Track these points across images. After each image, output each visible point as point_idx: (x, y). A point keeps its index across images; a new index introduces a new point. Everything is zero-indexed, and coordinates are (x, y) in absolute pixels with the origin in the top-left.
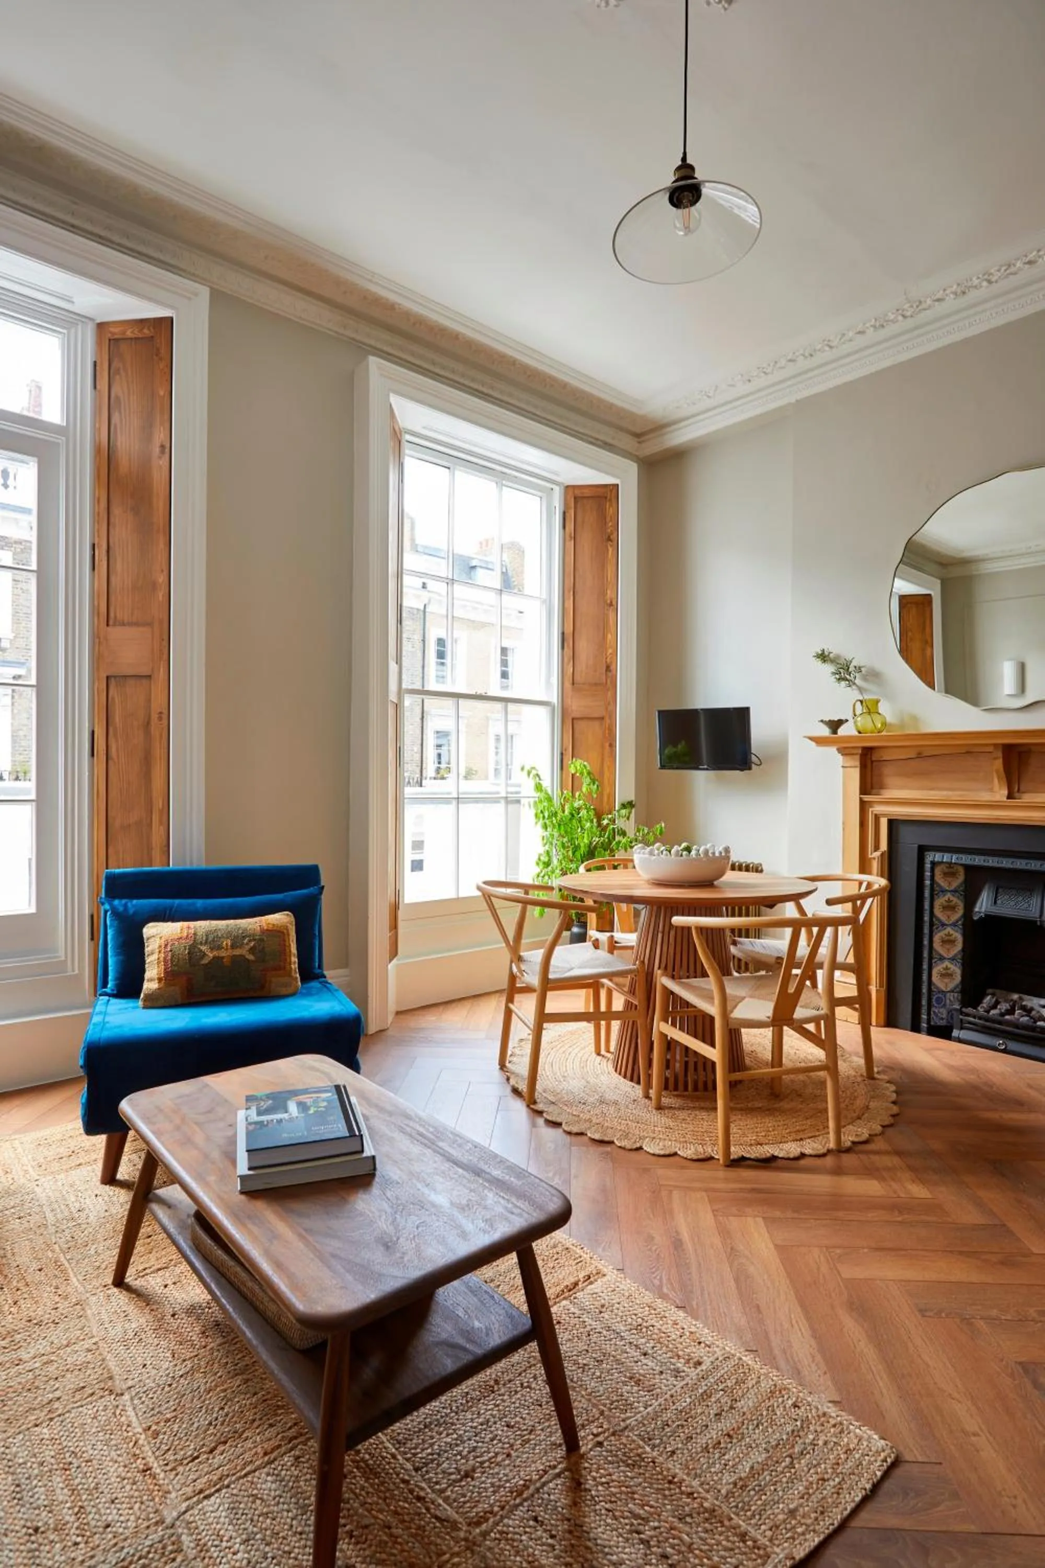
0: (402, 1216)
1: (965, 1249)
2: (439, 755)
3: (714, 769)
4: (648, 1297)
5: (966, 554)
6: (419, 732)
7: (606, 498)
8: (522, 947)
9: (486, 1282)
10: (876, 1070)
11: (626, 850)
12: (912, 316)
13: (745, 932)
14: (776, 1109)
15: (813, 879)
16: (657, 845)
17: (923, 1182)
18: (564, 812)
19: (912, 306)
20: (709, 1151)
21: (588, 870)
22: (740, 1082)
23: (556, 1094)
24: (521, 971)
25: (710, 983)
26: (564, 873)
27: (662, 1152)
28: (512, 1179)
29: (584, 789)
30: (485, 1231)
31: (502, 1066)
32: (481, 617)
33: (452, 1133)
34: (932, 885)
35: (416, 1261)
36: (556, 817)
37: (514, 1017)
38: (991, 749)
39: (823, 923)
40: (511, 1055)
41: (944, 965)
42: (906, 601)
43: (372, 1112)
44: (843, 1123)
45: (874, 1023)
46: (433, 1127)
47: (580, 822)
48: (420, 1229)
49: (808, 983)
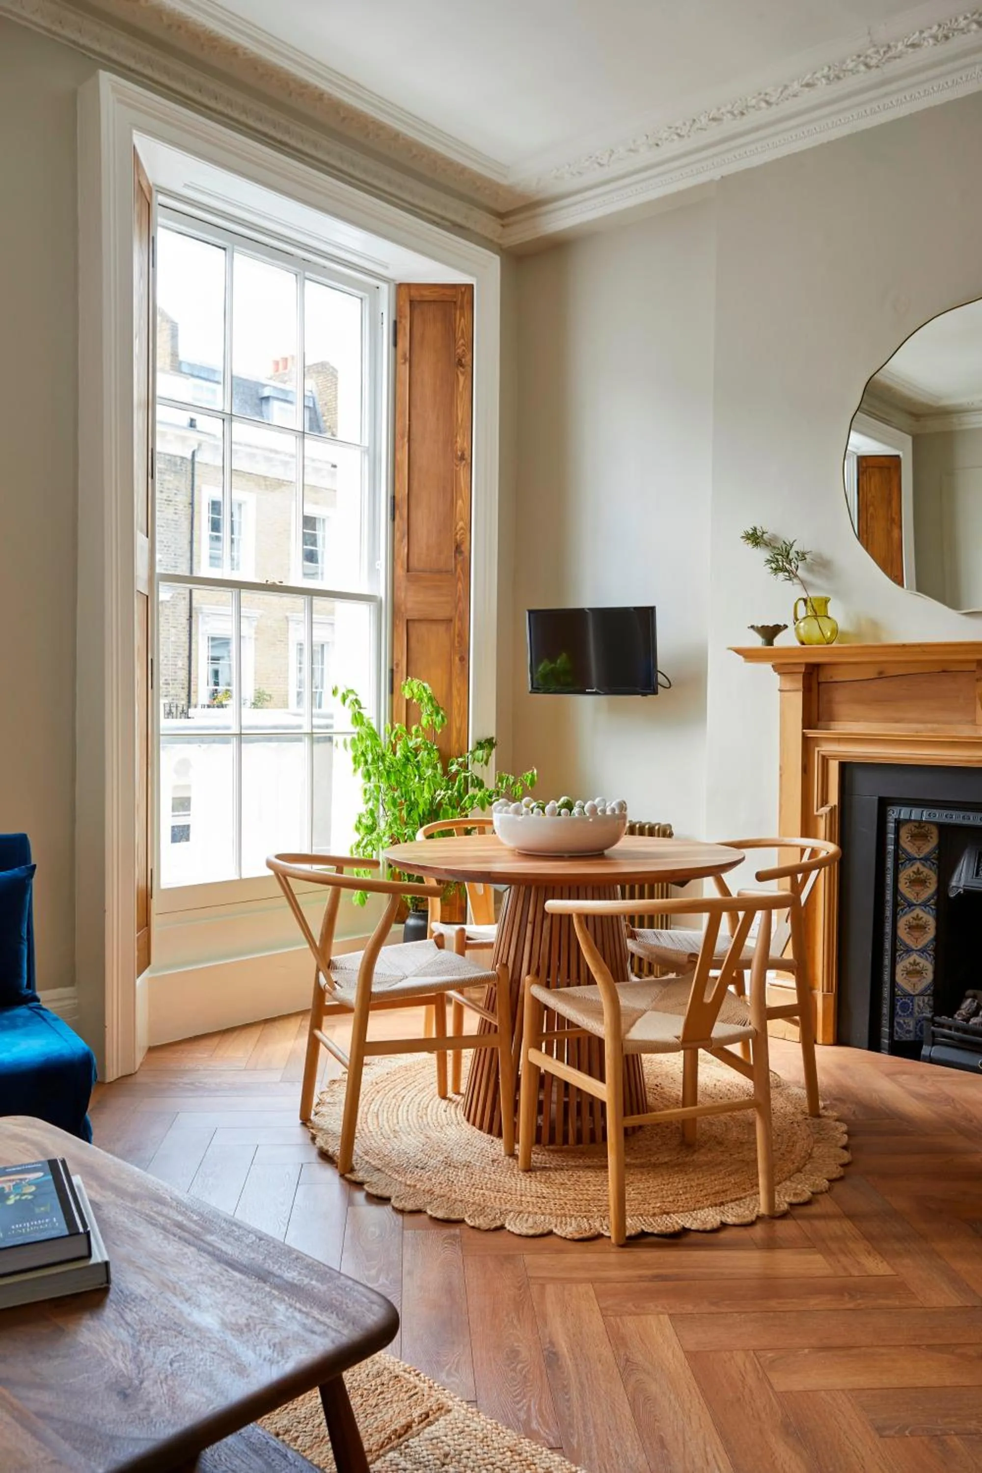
0: (148, 1349)
1: (937, 1341)
2: (216, 673)
3: (606, 694)
4: (510, 1437)
5: (945, 402)
6: (185, 638)
7: (455, 303)
8: (334, 948)
9: (278, 1435)
10: (821, 1104)
11: (483, 808)
12: (878, 67)
13: (648, 920)
14: (685, 1164)
15: (739, 845)
16: (526, 800)
17: (883, 1254)
18: (395, 754)
19: (877, 52)
20: (597, 1226)
21: (430, 837)
22: (641, 1127)
23: (379, 1155)
24: (332, 983)
25: (598, 993)
26: (395, 841)
27: (531, 1232)
28: (314, 1282)
29: (424, 722)
30: (271, 1362)
31: (305, 1120)
32: (276, 472)
33: (225, 1220)
34: (896, 851)
35: (168, 1414)
36: (383, 761)
37: (322, 1048)
38: (973, 667)
39: (751, 906)
40: (318, 1104)
41: (911, 960)
42: (865, 464)
43: (106, 1197)
44: (777, 1179)
45: (820, 1039)
46: (200, 1214)
47: (418, 768)
48: (176, 1365)
49: (732, 988)
